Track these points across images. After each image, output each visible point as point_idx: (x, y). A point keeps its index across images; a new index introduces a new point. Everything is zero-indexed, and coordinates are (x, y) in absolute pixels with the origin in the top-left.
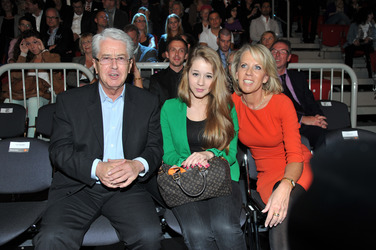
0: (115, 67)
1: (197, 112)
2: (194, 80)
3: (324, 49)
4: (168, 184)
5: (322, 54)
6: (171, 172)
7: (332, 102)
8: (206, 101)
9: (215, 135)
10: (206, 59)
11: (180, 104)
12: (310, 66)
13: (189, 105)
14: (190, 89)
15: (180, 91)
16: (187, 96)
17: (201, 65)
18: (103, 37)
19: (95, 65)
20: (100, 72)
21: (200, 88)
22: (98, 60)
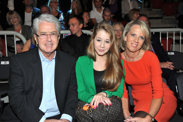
0: (50, 40)
1: (100, 65)
2: (97, 44)
3: (165, 18)
4: (84, 117)
5: (163, 20)
6: (85, 108)
7: (175, 52)
8: (105, 57)
9: (111, 79)
10: (106, 30)
11: (89, 60)
12: (160, 30)
14: (95, 50)
15: (89, 51)
17: (103, 35)
18: (41, 21)
19: (35, 39)
20: (39, 43)
21: (102, 49)
22: (38, 36)
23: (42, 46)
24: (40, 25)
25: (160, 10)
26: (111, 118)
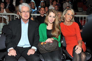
2: (50, 18)
3: (84, 12)
4: (41, 47)
5: (83, 13)
6: (42, 44)
11: (45, 25)
12: (80, 16)
13: (47, 25)
16: (47, 23)
18: (22, 6)
19: (20, 14)
20: (22, 16)
21: (51, 20)
22: (21, 12)
23: (23, 17)
24: (22, 8)
25: (81, 8)
26: (53, 48)
